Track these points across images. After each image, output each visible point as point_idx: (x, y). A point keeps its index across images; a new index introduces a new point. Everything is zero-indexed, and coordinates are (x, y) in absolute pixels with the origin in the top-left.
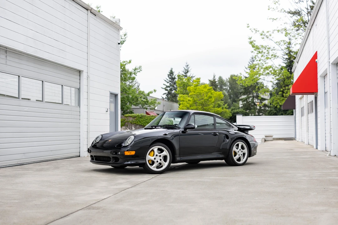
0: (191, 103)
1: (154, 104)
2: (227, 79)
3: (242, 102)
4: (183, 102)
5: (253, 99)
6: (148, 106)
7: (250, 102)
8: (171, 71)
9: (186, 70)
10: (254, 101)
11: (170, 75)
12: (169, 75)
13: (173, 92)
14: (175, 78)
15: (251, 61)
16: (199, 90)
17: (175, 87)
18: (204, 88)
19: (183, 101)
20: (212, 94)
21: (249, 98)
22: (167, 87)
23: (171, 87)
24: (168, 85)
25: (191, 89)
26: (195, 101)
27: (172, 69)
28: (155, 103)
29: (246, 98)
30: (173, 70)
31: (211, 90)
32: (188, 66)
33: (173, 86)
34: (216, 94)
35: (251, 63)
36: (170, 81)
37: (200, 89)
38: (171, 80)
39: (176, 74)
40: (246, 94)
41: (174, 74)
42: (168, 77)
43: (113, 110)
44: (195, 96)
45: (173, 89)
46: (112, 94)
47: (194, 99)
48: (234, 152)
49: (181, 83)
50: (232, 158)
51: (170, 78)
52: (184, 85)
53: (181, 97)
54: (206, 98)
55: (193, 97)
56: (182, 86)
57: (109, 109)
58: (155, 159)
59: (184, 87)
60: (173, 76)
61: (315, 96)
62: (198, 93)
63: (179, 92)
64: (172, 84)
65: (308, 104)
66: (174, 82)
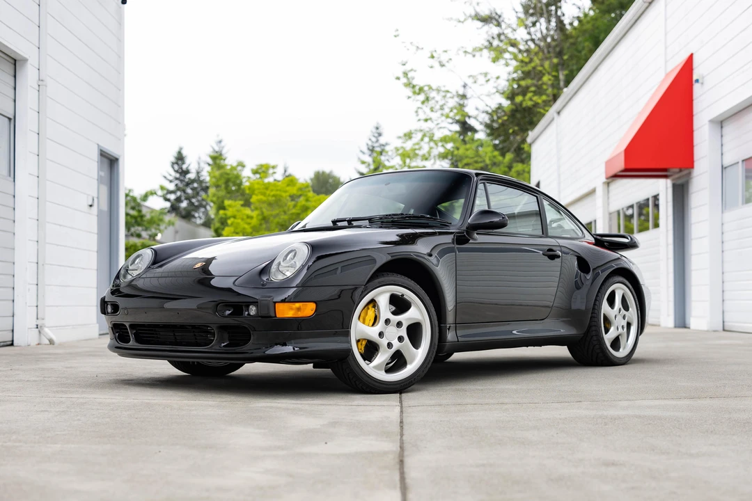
0: (254, 222)
1: (159, 225)
4: (236, 221)
6: (143, 230)
8: (180, 153)
9: (217, 152)
11: (177, 163)
12: (173, 164)
13: (184, 204)
14: (187, 172)
15: (374, 136)
16: (277, 190)
17: (187, 194)
18: (288, 185)
19: (234, 217)
20: (307, 200)
22: (169, 192)
23: (179, 193)
24: (172, 187)
26: (264, 218)
27: (181, 149)
28: (161, 220)
30: (184, 153)
31: (307, 190)
32: (220, 142)
33: (184, 191)
34: (319, 200)
35: (374, 139)
36: (177, 179)
37: (279, 188)
38: (178, 175)
39: (191, 164)
41: (188, 161)
42: (173, 167)
43: (105, 207)
44: (265, 205)
45: (183, 198)
46: (103, 154)
47: (262, 213)
48: (606, 318)
49: (221, 175)
50: (601, 341)
51: (177, 171)
52: (227, 181)
53: (230, 206)
54: (294, 211)
55: (261, 208)
56: (221, 183)
57: (96, 200)
58: (381, 334)
59: (227, 187)
60: (184, 167)
61: (673, 180)
62: (274, 198)
63: (215, 199)
64: (181, 185)
65: (610, 214)
66: (187, 180)
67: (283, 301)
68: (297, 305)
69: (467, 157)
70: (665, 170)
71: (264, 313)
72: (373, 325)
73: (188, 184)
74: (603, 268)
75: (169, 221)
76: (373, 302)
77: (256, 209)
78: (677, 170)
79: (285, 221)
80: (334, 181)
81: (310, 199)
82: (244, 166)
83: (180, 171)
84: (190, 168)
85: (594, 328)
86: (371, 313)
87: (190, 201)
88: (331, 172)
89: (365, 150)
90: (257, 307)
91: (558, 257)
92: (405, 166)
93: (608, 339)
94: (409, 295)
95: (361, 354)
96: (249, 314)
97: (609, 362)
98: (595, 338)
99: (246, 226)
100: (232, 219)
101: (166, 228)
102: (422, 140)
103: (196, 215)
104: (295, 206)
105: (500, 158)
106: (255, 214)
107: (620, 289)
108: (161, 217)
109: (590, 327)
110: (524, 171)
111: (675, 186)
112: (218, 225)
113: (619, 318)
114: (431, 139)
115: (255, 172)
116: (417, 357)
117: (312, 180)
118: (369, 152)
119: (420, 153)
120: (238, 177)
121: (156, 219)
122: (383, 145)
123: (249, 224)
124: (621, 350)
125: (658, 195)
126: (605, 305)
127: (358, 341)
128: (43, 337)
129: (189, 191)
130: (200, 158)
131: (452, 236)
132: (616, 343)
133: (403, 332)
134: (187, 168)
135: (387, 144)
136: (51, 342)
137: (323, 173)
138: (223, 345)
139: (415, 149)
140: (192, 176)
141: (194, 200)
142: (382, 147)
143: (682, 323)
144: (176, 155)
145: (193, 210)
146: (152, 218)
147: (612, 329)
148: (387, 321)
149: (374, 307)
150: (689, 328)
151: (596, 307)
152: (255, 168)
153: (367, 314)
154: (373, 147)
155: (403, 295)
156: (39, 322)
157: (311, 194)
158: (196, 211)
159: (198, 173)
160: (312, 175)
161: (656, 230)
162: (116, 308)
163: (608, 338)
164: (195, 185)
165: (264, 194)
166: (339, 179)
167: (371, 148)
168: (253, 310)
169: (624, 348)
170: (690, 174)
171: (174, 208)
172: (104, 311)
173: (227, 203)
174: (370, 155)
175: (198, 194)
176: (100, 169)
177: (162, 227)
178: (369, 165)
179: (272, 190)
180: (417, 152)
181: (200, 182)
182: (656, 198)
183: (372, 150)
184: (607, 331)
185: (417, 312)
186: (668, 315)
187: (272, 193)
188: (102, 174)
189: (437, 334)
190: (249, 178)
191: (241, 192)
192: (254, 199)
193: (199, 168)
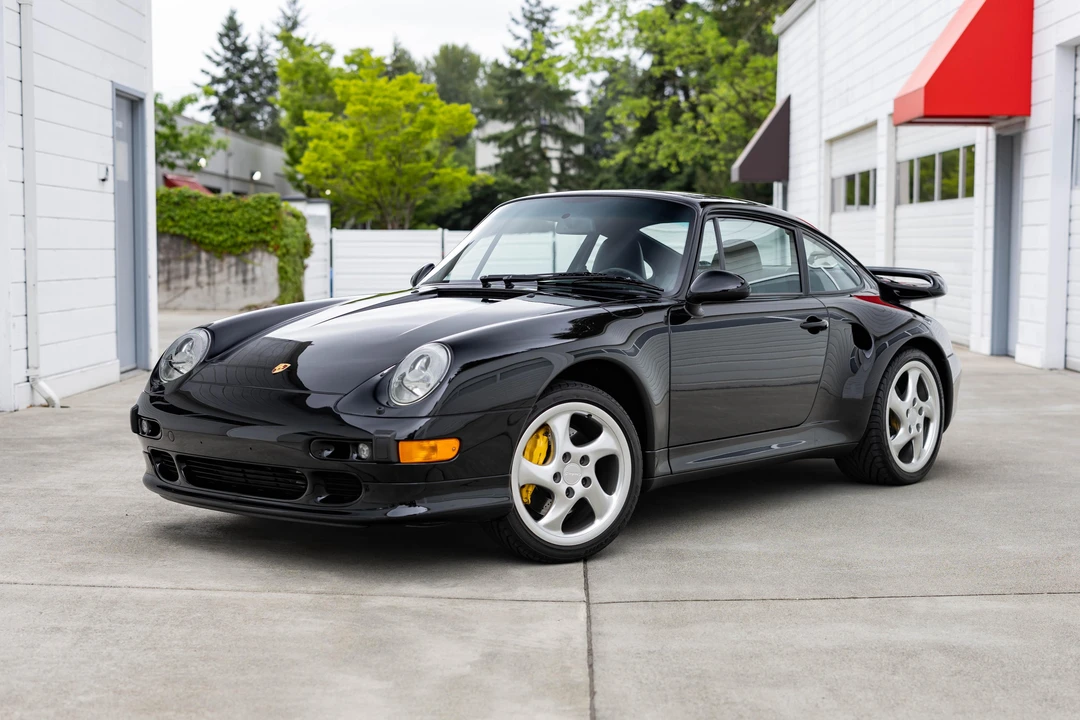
0: (350, 144)
1: (203, 149)
2: (428, 62)
3: (500, 147)
4: (322, 143)
5: (537, 139)
6: (178, 157)
7: (526, 146)
8: (231, 19)
9: (289, 18)
10: (540, 143)
11: (227, 35)
12: (221, 36)
13: (239, 100)
14: (243, 49)
16: (385, 97)
17: (244, 83)
18: (402, 89)
19: (319, 137)
20: (432, 112)
21: (523, 132)
22: (216, 81)
23: (231, 83)
24: (220, 73)
25: (353, 90)
26: (365, 139)
27: (233, 12)
28: (206, 142)
29: (511, 135)
30: (239, 19)
31: (432, 95)
33: (239, 80)
34: (450, 112)
36: (227, 60)
37: (387, 93)
38: (229, 55)
39: (250, 35)
40: (513, 119)
41: (244, 32)
42: (221, 42)
43: (124, 175)
44: (366, 119)
45: (237, 91)
46: (120, 94)
47: (362, 131)
48: (892, 414)
49: (298, 66)
50: (884, 449)
51: (227, 48)
52: (307, 75)
53: (312, 120)
54: (410, 129)
55: (360, 124)
56: (298, 77)
57: (111, 169)
58: (557, 477)
59: (306, 82)
60: (239, 41)
61: (997, 129)
62: (380, 109)
63: (288, 103)
64: (233, 70)
65: (898, 163)
66: (243, 62)
67: (411, 438)
68: (432, 443)
69: (678, 46)
70: (987, 117)
71: (382, 456)
72: (544, 462)
73: (245, 69)
74: (891, 337)
75: (219, 143)
76: (545, 428)
77: (353, 125)
78: (1006, 117)
79: (398, 145)
80: (471, 61)
81: (436, 110)
82: (332, 52)
83: (232, 47)
84: (248, 43)
85: (874, 433)
86: (542, 443)
87: (249, 96)
88: (466, 46)
89: (519, 17)
90: (371, 446)
91: (825, 327)
92: (582, 57)
93: (895, 446)
94: (599, 414)
95: (527, 506)
96: (359, 457)
97: (896, 480)
98: (875, 447)
99: (338, 152)
100: (315, 141)
101: (213, 153)
102: (609, 16)
103: (259, 117)
104: (412, 121)
105: (730, 48)
106: (351, 132)
107: (916, 369)
108: (205, 137)
109: (869, 430)
110: (766, 68)
111: (1000, 139)
112: (292, 143)
113: (913, 412)
114: (624, 16)
115: (349, 61)
116: (611, 505)
117: (436, 58)
118: (525, 22)
119: (607, 35)
120: (322, 68)
121: (198, 142)
122: (547, 11)
123: (341, 148)
124: (913, 461)
125: (974, 146)
126: (893, 394)
127: (522, 488)
128: (36, 394)
129: (247, 79)
130: (262, 28)
131: (664, 312)
132: (906, 452)
133: (590, 471)
134: (243, 43)
135: (553, 9)
136: (49, 404)
137: (454, 48)
138: (319, 499)
139: (599, 30)
140: (251, 55)
141: (254, 94)
142: (546, 14)
143: (1002, 348)
144: (225, 22)
145: (253, 110)
146: (192, 139)
147: (901, 431)
148: (566, 456)
149: (546, 434)
150: (1013, 357)
151: (879, 400)
152: (349, 54)
153: (535, 445)
154: (532, 13)
155: (590, 415)
156: (31, 373)
157: (437, 102)
158: (258, 112)
159: (260, 51)
160: (437, 52)
161: (969, 199)
162: (155, 429)
163: (896, 443)
164: (257, 70)
165: (365, 103)
166: (479, 57)
167: (528, 14)
168: (365, 451)
169: (919, 458)
170: (1024, 123)
171: (224, 106)
172: (136, 428)
173: (307, 114)
174: (527, 26)
175: (260, 83)
176: (116, 117)
177: (208, 151)
178: (525, 41)
179: (376, 97)
180: (602, 34)
181: (265, 66)
182: (970, 150)
183: (531, 19)
184: (894, 432)
185: (611, 440)
186: (982, 335)
187: (377, 101)
188: (120, 124)
189: (641, 471)
190: (340, 70)
191: (328, 91)
192: (349, 110)
193: (262, 43)
